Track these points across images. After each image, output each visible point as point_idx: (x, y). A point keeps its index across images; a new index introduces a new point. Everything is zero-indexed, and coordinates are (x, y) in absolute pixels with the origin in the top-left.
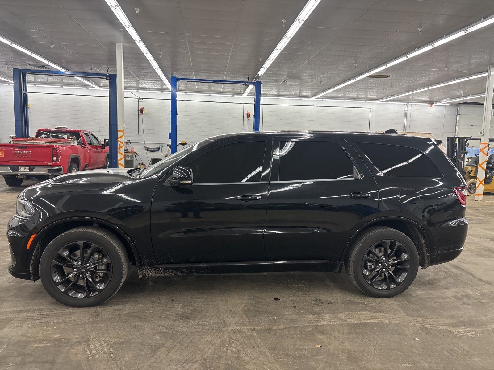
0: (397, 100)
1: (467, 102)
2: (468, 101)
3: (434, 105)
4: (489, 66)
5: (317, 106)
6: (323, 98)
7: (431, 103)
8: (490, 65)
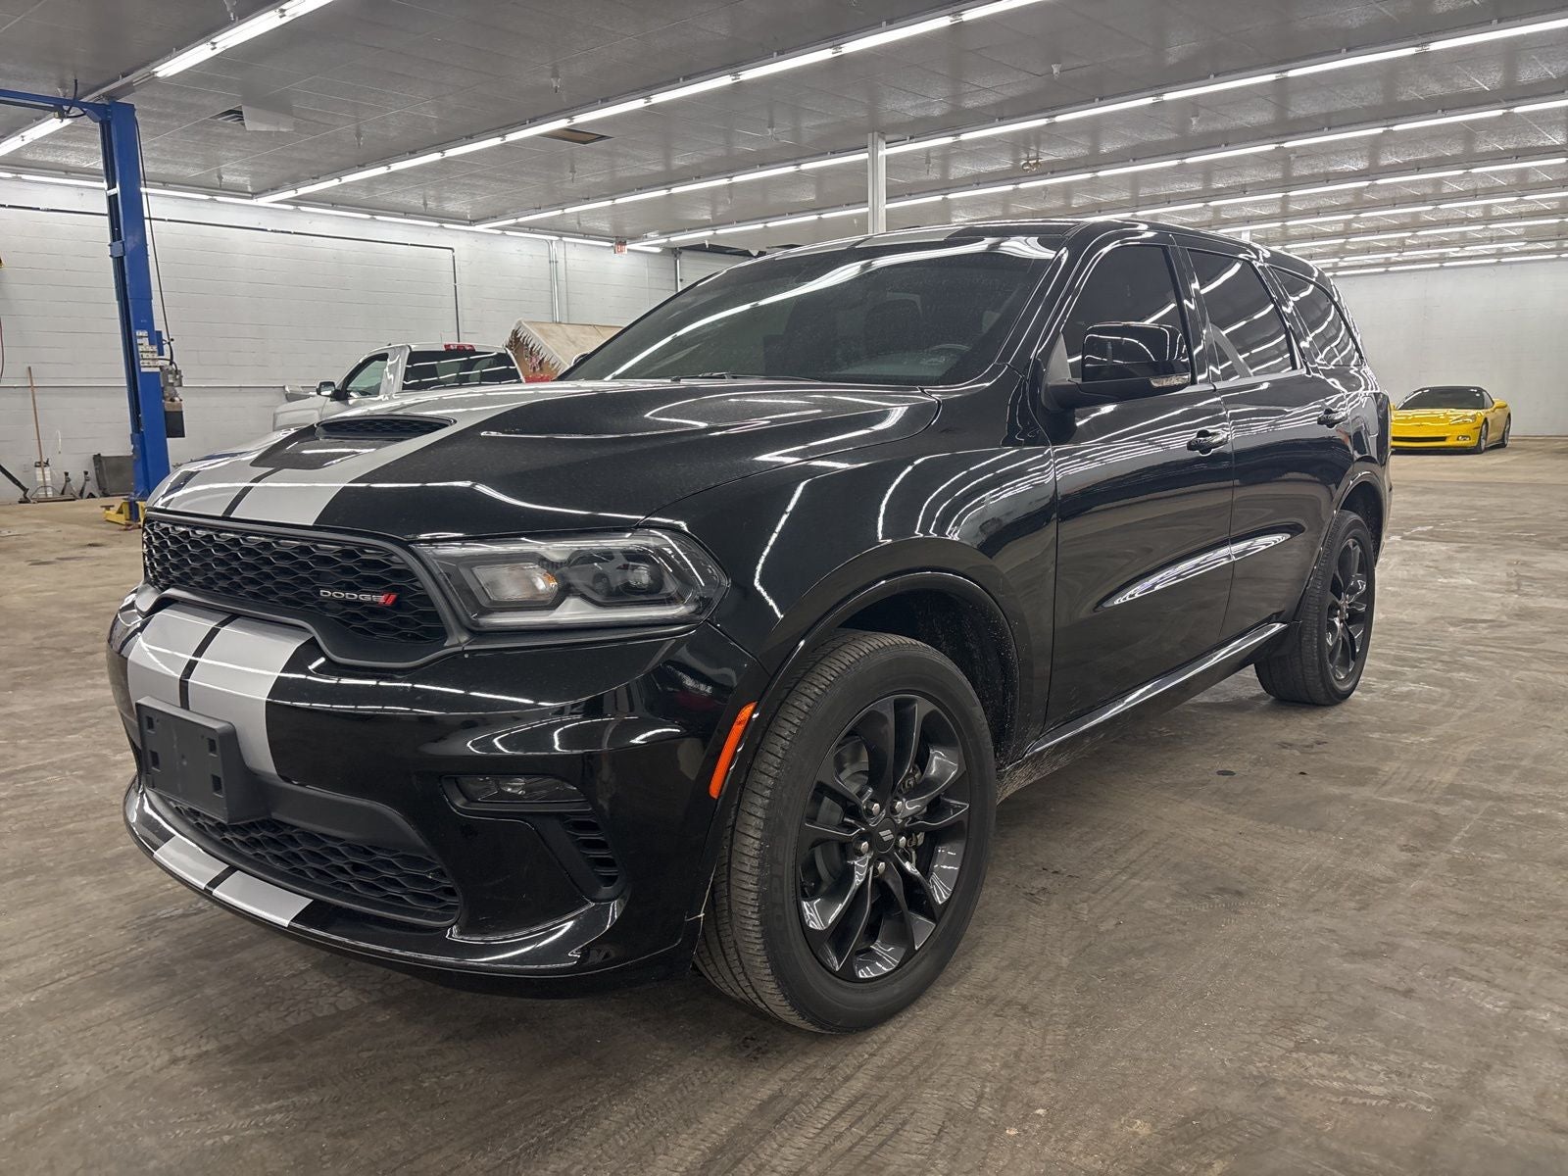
0: (531, 228)
1: (707, 244)
2: (709, 240)
3: (629, 250)
4: (870, 135)
5: (276, 231)
6: (297, 202)
7: (620, 241)
8: (873, 132)
